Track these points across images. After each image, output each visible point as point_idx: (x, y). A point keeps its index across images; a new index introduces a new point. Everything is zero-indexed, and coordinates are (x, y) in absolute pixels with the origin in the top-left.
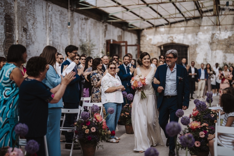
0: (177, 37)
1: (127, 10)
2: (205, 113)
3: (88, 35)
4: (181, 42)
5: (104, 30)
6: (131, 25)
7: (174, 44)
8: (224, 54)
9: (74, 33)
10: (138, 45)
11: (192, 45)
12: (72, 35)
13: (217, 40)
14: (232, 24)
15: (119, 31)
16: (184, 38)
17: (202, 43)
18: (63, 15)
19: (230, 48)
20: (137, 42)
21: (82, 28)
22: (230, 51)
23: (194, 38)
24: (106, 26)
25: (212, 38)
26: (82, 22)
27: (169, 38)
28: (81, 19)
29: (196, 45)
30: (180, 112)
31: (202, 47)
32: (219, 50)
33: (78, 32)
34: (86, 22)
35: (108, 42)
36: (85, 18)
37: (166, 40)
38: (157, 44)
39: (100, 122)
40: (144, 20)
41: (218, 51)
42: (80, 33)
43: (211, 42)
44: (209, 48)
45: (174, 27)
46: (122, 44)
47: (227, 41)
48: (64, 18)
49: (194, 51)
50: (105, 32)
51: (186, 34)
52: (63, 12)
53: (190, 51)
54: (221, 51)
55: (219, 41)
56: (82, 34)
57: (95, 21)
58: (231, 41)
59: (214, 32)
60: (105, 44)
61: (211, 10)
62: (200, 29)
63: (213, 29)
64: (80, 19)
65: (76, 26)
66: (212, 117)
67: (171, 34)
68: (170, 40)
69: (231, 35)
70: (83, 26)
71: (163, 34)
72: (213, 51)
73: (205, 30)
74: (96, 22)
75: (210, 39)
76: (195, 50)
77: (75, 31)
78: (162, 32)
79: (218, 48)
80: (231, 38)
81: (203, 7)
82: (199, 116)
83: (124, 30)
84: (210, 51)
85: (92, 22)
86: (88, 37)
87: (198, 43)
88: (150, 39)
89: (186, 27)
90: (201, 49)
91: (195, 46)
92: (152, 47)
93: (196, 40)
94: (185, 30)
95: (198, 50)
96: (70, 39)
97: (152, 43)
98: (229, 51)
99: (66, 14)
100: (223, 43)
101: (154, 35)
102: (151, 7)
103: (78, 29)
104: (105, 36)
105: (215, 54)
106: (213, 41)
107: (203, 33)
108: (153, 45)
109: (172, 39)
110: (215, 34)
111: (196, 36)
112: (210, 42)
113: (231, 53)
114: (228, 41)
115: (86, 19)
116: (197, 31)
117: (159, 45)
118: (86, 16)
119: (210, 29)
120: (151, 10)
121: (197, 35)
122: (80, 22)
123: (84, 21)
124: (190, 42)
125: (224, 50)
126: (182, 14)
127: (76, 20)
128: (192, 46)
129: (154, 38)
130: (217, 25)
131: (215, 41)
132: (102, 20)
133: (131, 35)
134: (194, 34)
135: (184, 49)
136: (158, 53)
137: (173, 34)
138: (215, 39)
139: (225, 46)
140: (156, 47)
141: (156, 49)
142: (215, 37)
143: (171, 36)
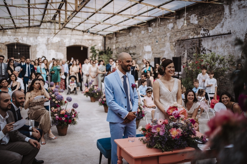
0: (21, 39)
8: (56, 52)
11: (33, 45)
16: (27, 40)
17: (41, 44)
19: (60, 49)
23: (35, 41)
25: (48, 41)
29: (36, 46)
37: (13, 40)
38: (5, 43)
41: (52, 50)
43: (47, 44)
44: (46, 48)
51: (28, 37)
53: (32, 50)
54: (54, 50)
55: (52, 44)
58: (60, 44)
59: (49, 37)
62: (39, 34)
63: (48, 35)
67: (16, 36)
68: (16, 40)
69: (60, 40)
71: (11, 36)
73: (42, 35)
75: (46, 42)
76: (36, 49)
78: (9, 34)
79: (52, 48)
84: (47, 50)
87: (37, 44)
89: (28, 33)
90: (40, 48)
91: (35, 46)
92: (1, 45)
93: (36, 42)
95: (38, 49)
98: (59, 51)
100: (56, 45)
101: (3, 36)
105: (50, 52)
107: (41, 37)
108: (1, 43)
109: (18, 40)
110: (49, 38)
116: (37, 35)
121: (37, 38)
124: (32, 43)
125: (56, 50)
128: (33, 46)
129: (2, 38)
134: (35, 37)
135: (27, 48)
136: (6, 50)
137: (18, 36)
138: (49, 42)
139: (56, 47)
140: (4, 45)
141: (4, 47)
142: (49, 40)
143: (16, 38)
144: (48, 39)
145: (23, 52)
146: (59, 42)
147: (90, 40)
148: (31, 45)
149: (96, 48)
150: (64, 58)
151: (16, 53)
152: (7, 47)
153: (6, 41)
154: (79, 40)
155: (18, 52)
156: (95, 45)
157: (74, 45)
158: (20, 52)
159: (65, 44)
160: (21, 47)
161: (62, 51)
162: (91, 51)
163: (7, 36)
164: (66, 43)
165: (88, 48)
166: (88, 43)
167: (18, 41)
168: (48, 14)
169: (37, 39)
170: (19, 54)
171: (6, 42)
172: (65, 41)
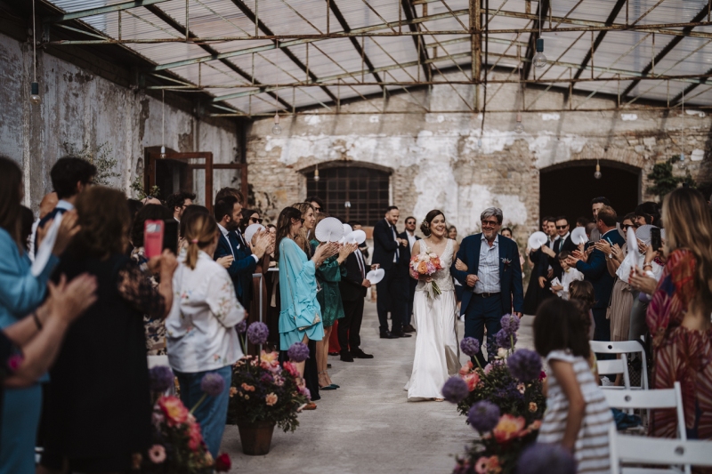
0: (357, 144)
1: (214, 54)
2: (500, 380)
3: (89, 129)
4: (369, 159)
5: (138, 117)
6: (221, 103)
7: (348, 165)
8: (494, 195)
9: (43, 121)
10: (240, 164)
11: (401, 167)
12: (36, 128)
13: (473, 155)
14: (513, 111)
15: (183, 122)
16: (377, 147)
17: (431, 163)
18: (6, 61)
19: (510, 180)
20: (237, 157)
21: (68, 107)
22: (511, 188)
23: (408, 149)
24: (145, 104)
25: (460, 149)
26: (71, 89)
27: (334, 145)
28: (65, 75)
29: (414, 169)
30: (456, 387)
31: (431, 173)
32: (479, 183)
33: (58, 119)
34: (82, 89)
35: (151, 154)
36: (78, 75)
37: (326, 151)
38: (298, 163)
39: (178, 426)
40: (262, 89)
41: (476, 187)
42: (63, 121)
43: (456, 160)
44: (452, 178)
45: (349, 113)
46: (193, 161)
47: (500, 158)
48: (11, 72)
49: (407, 185)
50: (142, 122)
51: (383, 135)
52: (5, 52)
53: (398, 188)
54: (485, 187)
55: (479, 157)
56: (68, 126)
57: (111, 87)
58: (511, 159)
59: (465, 132)
60: (140, 160)
61: (467, 67)
62: (424, 120)
63: (462, 124)
64: (61, 78)
65: (49, 100)
66: (522, 392)
67: (339, 134)
68: (337, 151)
69: (510, 143)
70: (72, 102)
71: (318, 134)
72: (461, 188)
73: (439, 124)
74: (115, 92)
75: (455, 151)
76: (411, 185)
77: (47, 116)
78: (312, 126)
79: (476, 177)
80: (511, 151)
81: (436, 58)
82: (481, 391)
83: (198, 118)
84: (455, 188)
85: (100, 91)
86: (88, 136)
87: (418, 162)
88: (277, 149)
89: (384, 113)
90: (429, 180)
91: (411, 171)
92: (282, 173)
93: (414, 153)
94: (382, 122)
95: (419, 183)
96: (31, 143)
97: (282, 160)
98: (507, 190)
99: (15, 59)
100: (492, 163)
101: (290, 136)
102: (286, 50)
103: (56, 110)
104: (141, 136)
105: (469, 196)
106: (463, 159)
107: (434, 132)
108: (284, 166)
109: (343, 150)
110: (467, 136)
111: (413, 139)
112: (453, 159)
113: (513, 193)
114: (504, 159)
115: (83, 80)
116: (418, 126)
117: (305, 166)
118: (83, 68)
119: (452, 121)
120: (287, 58)
121: (416, 137)
122: (63, 87)
123: (75, 84)
124: (397, 160)
125: (494, 186)
126: (376, 76)
127: (50, 79)
128: (402, 172)
129: (287, 145)
130: (476, 111)
131: (468, 158)
132: (134, 84)
133: (219, 133)
134: (409, 134)
135: (378, 179)
136: (299, 189)
137: (346, 134)
138: (467, 151)
139: (495, 174)
140: (293, 173)
141: (292, 178)
142: (467, 145)
143: (339, 141)
144: (463, 138)
145: (363, 196)
146: (507, 149)
147: (649, 134)
148: (395, 167)
149: (677, 171)
150: (528, 221)
151: (337, 202)
152: (305, 179)
153: (300, 155)
154: (598, 136)
155: (343, 197)
156: (676, 159)
157: (575, 161)
158: (352, 197)
159: (534, 159)
160: (358, 179)
161: (520, 188)
162: (652, 184)
163: (307, 135)
164: (536, 155)
165: (638, 170)
166: (639, 149)
167: (344, 153)
168: (426, 17)
169: (419, 140)
170: (348, 204)
171: (301, 158)
172: (532, 147)
